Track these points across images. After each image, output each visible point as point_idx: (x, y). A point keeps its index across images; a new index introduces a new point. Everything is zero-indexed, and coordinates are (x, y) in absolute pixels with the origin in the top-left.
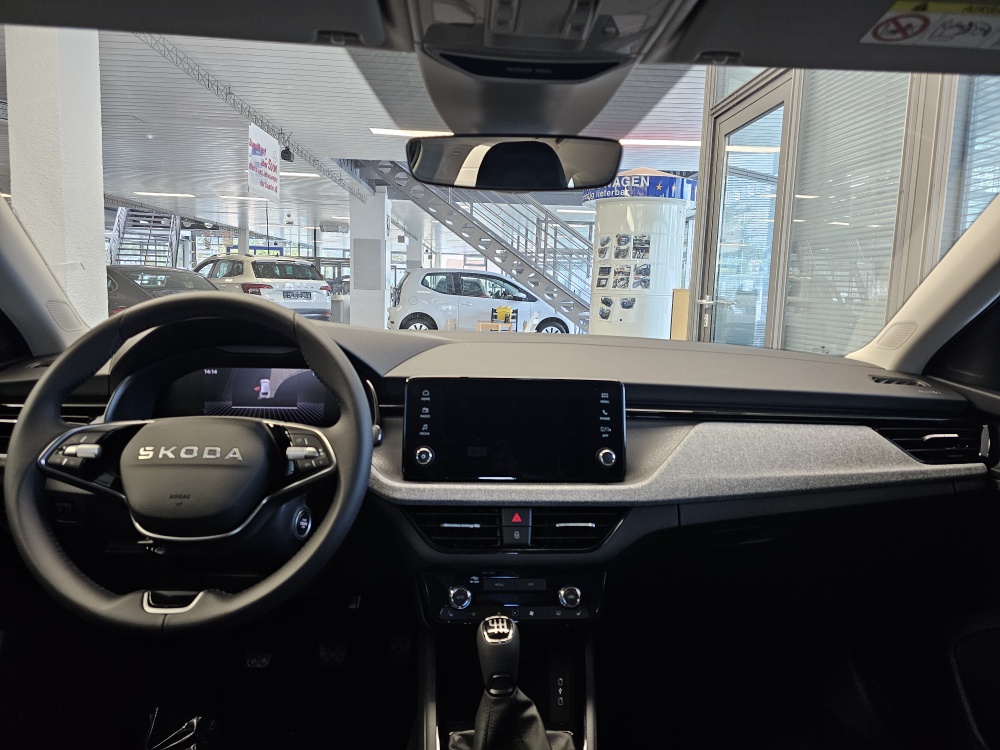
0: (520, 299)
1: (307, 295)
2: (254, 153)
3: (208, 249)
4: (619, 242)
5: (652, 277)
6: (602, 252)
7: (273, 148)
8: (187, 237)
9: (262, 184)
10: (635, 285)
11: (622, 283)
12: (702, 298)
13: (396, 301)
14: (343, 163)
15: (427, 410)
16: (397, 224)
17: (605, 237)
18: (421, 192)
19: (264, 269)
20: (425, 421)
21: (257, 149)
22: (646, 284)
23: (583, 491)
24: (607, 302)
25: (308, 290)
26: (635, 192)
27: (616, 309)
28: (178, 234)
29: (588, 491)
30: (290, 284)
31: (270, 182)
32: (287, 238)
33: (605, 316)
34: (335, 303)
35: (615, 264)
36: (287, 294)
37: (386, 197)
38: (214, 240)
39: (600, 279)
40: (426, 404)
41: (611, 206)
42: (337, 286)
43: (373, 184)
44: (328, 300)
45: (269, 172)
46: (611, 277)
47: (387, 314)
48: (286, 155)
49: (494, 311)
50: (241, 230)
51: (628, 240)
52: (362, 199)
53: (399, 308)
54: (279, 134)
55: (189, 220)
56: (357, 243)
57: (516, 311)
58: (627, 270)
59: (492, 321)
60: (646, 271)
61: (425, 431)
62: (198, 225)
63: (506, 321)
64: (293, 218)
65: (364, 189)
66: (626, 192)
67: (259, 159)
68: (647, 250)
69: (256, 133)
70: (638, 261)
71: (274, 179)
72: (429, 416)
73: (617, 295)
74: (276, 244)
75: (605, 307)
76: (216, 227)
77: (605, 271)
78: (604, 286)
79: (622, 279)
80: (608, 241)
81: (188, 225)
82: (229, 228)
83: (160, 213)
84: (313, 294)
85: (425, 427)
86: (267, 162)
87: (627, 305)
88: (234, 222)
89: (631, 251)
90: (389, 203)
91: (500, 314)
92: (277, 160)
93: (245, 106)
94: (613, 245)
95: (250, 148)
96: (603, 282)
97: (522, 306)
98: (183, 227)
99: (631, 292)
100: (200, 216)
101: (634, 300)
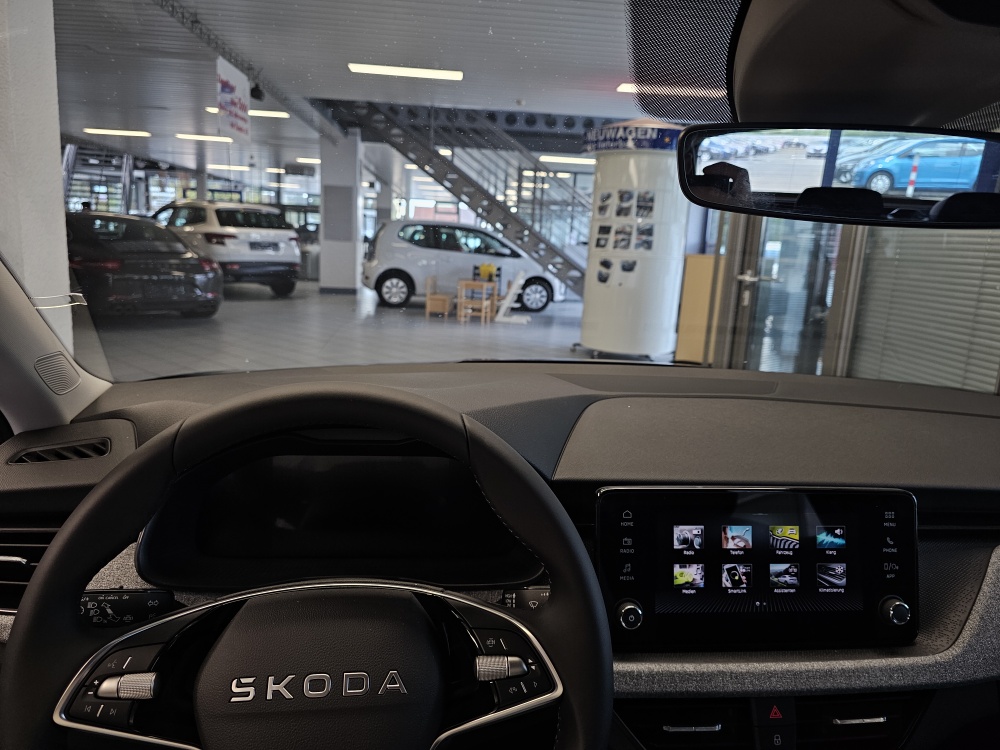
0: (503, 255)
1: (275, 246)
2: (223, 90)
3: (163, 191)
4: (621, 198)
5: (655, 239)
6: (602, 209)
7: (242, 84)
8: (140, 179)
9: (232, 125)
10: (638, 246)
11: (623, 243)
12: (742, 272)
13: (370, 256)
14: (315, 102)
15: (628, 541)
16: (368, 169)
17: (606, 192)
18: (399, 136)
19: (227, 217)
20: (627, 558)
21: (227, 87)
22: (648, 245)
23: (873, 669)
24: (606, 264)
25: (276, 240)
26: (639, 143)
27: (616, 271)
28: (131, 175)
29: (881, 669)
30: (257, 234)
31: (240, 123)
32: (247, 181)
33: (603, 279)
34: (304, 254)
35: (616, 223)
36: (254, 245)
37: (359, 138)
38: (169, 181)
39: (598, 240)
40: (628, 532)
41: (614, 160)
42: (305, 235)
43: (345, 125)
44: (297, 252)
45: (240, 113)
46: (612, 237)
47: (359, 269)
48: (256, 93)
49: (476, 268)
50: (199, 172)
51: (630, 197)
52: (334, 141)
53: (375, 263)
54: (247, 69)
55: (143, 160)
56: (327, 189)
57: (499, 269)
58: (628, 229)
59: (474, 280)
60: (649, 232)
61: (627, 574)
62: (152, 166)
63: (490, 279)
64: (255, 161)
65: (335, 130)
66: (630, 144)
67: (228, 97)
68: (651, 209)
69: (225, 69)
70: (640, 220)
71: (243, 119)
72: (632, 551)
73: (618, 257)
74: (236, 187)
75: (604, 270)
76: (172, 168)
77: (605, 230)
78: (603, 246)
79: (623, 240)
80: (608, 196)
81: (141, 164)
82: (186, 170)
83: (112, 151)
84: (282, 245)
85: (628, 567)
86: (236, 100)
87: (628, 267)
88: (191, 163)
89: (634, 210)
90: (362, 147)
91: (483, 271)
92: (247, 98)
93: (212, 37)
94: (614, 203)
95: (219, 86)
96: (602, 242)
97: (507, 263)
98: (136, 167)
99: (633, 253)
100: (154, 156)
101: (634, 263)
